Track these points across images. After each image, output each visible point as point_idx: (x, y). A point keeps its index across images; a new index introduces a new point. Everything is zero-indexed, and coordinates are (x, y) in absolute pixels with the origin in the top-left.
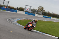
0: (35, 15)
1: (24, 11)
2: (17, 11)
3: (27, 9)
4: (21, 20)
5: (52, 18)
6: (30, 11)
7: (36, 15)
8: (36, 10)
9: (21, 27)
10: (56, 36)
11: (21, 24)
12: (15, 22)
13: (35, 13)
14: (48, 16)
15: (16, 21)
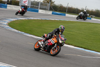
0: (37, 11)
1: (19, 5)
2: (8, 5)
3: (24, 2)
4: (14, 21)
5: (67, 15)
6: (30, 5)
7: (40, 11)
8: (39, 3)
9: (15, 32)
10: (75, 46)
11: (14, 29)
12: (5, 25)
13: (38, 8)
14: (60, 11)
15: (6, 23)
